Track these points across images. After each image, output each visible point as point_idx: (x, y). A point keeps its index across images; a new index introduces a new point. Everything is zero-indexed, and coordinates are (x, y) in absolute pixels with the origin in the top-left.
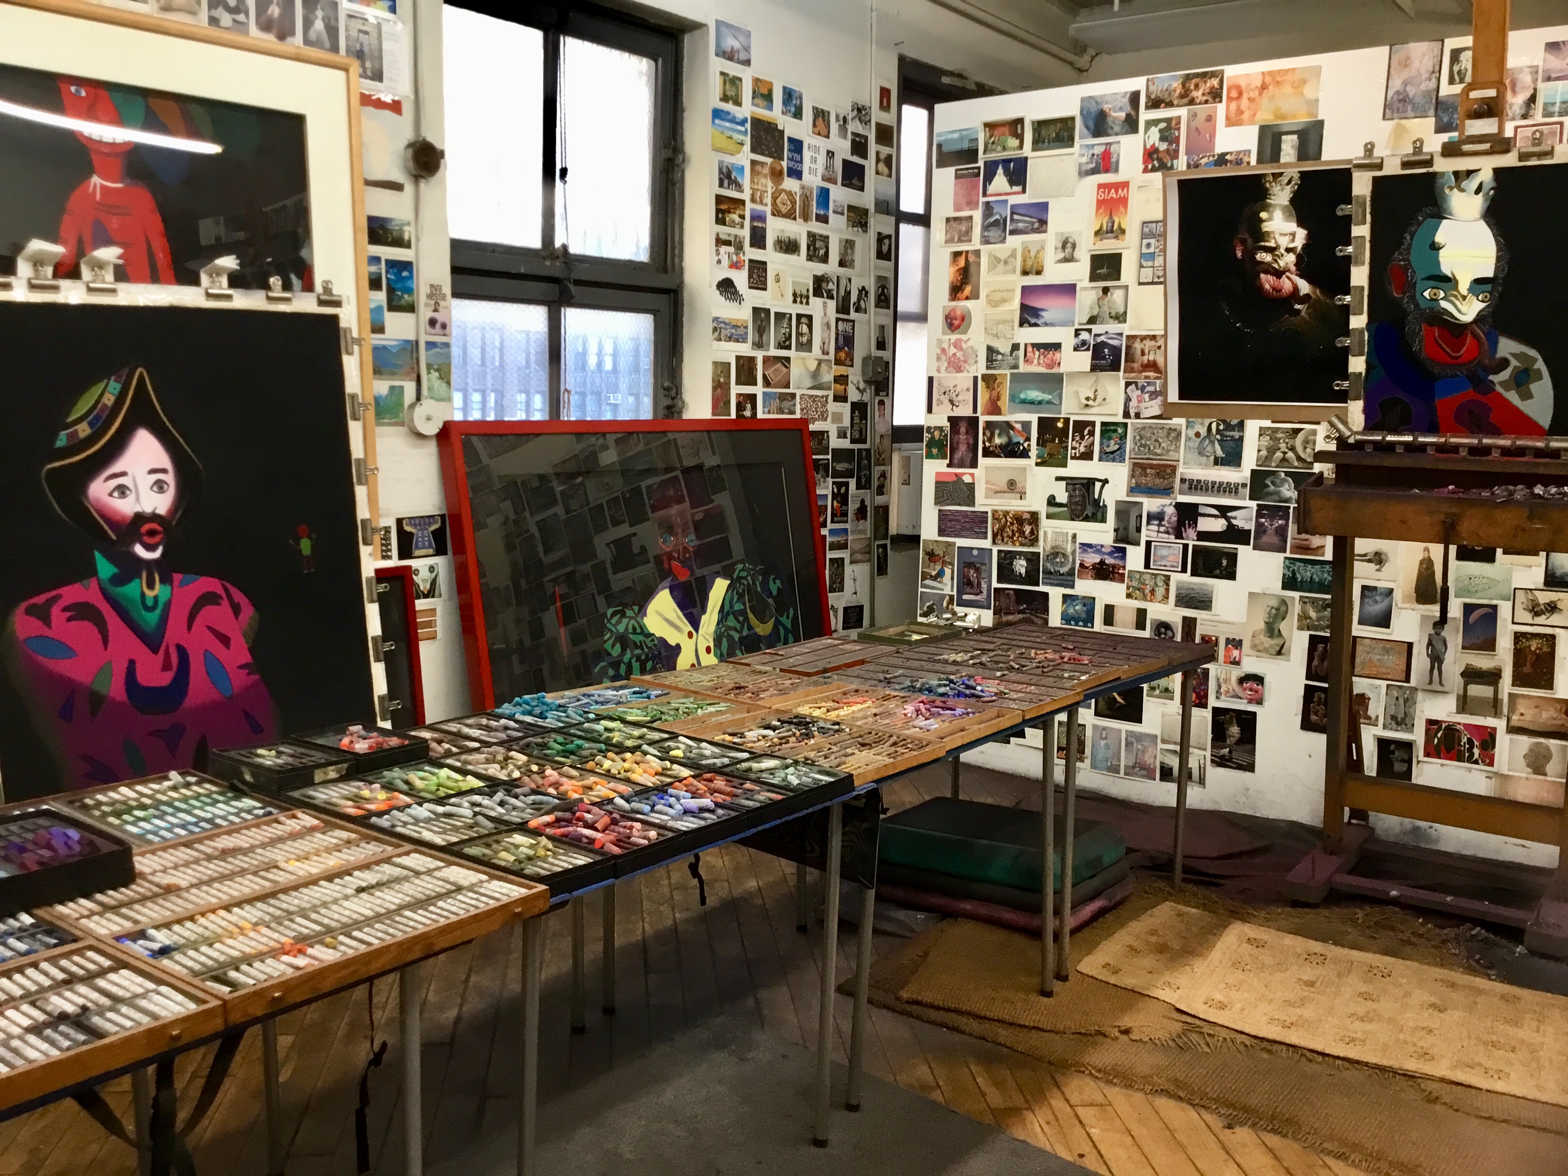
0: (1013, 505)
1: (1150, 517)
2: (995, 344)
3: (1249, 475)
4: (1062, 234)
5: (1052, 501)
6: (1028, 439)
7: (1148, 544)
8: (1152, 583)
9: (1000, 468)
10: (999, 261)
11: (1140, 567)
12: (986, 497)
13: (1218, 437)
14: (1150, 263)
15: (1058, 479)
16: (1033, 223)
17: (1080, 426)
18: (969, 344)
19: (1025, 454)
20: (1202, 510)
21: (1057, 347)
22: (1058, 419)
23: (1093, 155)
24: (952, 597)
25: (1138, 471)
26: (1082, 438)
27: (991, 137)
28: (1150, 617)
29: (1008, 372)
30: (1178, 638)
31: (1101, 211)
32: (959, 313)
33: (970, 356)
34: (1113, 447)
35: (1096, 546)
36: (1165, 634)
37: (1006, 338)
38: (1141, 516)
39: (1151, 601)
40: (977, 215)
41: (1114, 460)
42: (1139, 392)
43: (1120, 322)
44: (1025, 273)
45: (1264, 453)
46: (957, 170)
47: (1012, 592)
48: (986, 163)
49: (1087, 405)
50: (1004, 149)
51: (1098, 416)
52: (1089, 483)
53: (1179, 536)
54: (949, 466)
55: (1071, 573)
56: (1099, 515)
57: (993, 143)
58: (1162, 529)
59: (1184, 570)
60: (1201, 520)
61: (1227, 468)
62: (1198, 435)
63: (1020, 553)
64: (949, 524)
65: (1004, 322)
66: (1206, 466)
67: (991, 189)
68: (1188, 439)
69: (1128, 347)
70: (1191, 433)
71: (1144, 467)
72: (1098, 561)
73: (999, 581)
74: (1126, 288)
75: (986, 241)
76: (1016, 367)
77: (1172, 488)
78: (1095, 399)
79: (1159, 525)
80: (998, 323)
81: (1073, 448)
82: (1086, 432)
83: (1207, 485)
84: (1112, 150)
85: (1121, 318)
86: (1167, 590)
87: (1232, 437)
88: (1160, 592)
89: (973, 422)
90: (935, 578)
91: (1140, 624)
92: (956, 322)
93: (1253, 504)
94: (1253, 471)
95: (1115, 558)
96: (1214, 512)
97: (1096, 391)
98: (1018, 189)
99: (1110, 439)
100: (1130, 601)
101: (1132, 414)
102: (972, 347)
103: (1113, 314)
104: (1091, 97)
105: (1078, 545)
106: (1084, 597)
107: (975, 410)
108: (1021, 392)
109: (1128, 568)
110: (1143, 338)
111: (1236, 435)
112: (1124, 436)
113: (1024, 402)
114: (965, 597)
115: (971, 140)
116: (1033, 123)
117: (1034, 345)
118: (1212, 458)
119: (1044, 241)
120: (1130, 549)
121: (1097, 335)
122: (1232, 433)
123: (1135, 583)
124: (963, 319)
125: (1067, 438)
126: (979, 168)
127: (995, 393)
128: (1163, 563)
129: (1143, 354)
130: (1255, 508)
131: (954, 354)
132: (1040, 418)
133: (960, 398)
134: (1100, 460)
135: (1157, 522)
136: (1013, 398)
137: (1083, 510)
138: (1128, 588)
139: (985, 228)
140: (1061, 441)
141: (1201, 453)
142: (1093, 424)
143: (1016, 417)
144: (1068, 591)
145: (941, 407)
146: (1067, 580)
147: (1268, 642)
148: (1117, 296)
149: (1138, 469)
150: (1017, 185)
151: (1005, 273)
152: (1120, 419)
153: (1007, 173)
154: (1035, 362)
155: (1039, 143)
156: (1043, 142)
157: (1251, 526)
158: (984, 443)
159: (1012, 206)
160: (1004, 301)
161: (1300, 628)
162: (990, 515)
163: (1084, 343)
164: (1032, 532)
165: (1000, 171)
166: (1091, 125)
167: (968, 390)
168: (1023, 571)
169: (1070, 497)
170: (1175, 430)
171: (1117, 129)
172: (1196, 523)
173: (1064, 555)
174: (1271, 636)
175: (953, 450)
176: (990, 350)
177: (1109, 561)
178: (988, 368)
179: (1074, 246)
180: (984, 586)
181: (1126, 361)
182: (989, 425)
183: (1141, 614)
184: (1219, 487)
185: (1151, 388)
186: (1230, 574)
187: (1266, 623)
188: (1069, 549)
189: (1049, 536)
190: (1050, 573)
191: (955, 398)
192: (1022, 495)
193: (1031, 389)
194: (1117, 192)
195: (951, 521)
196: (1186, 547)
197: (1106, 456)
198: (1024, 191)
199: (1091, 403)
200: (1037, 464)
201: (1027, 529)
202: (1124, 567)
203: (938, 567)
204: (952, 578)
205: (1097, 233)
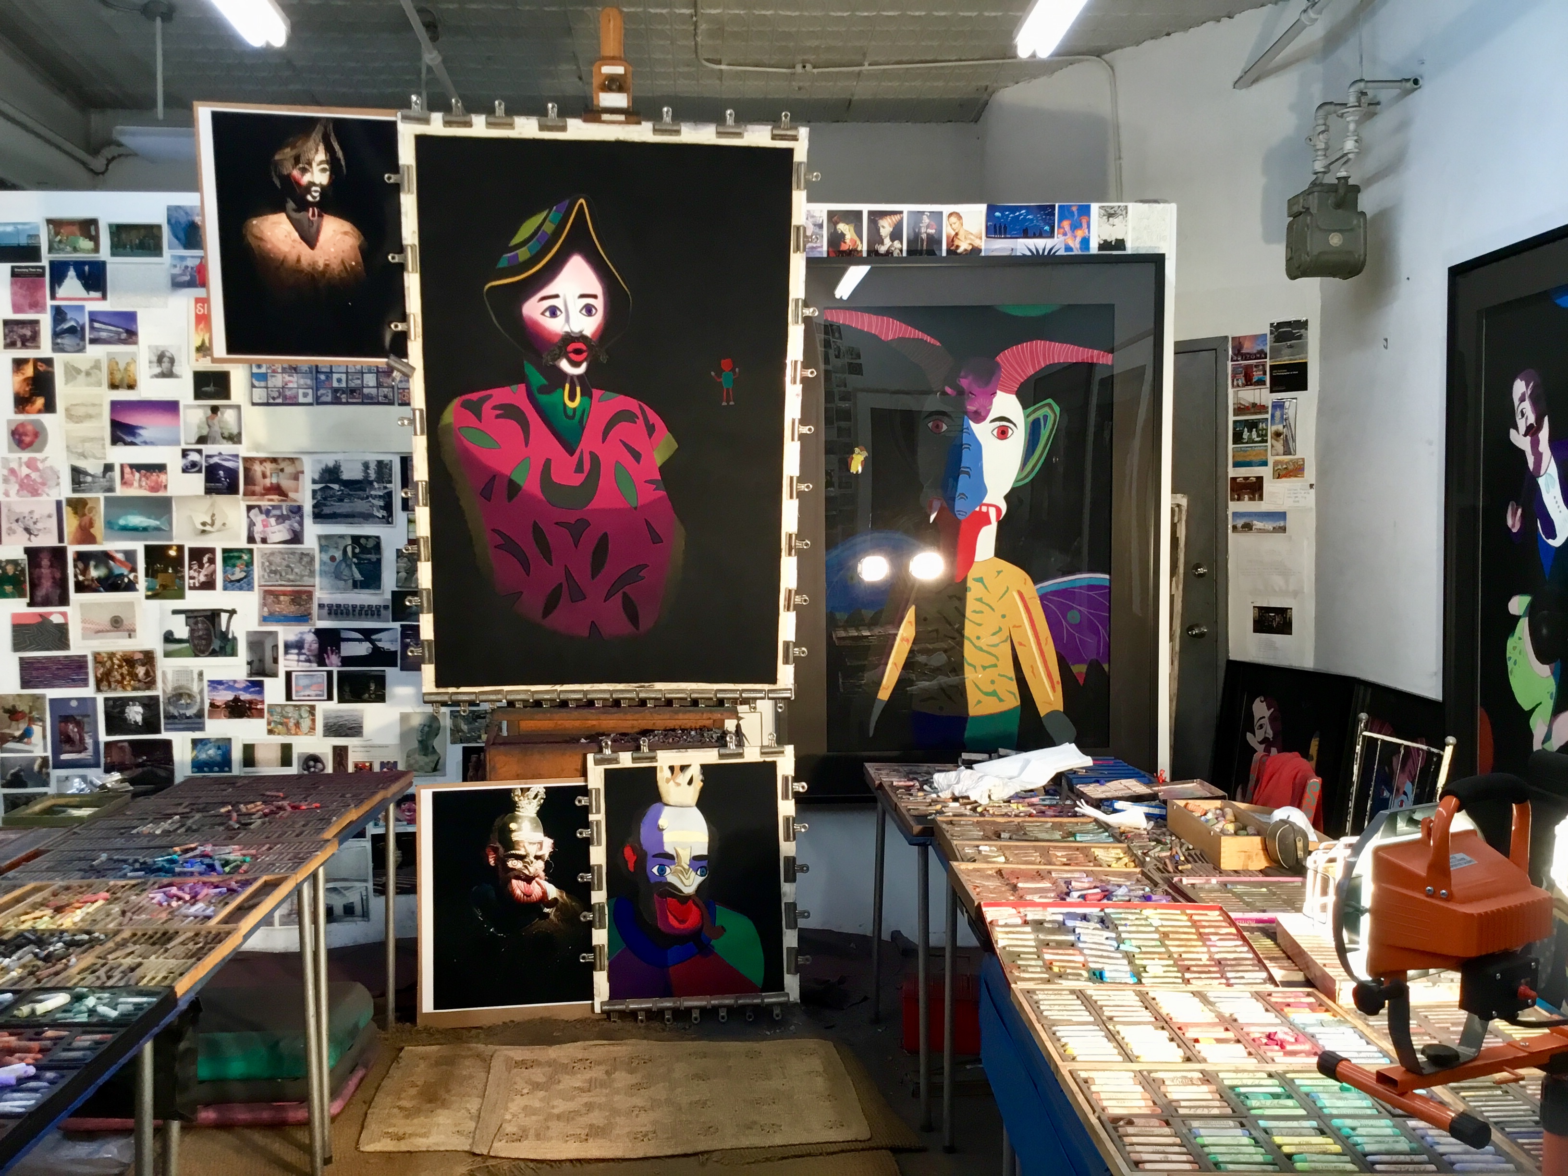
0: (120, 644)
1: (288, 647)
2: (81, 464)
3: (388, 596)
4: (157, 347)
5: (169, 638)
6: (134, 570)
7: (288, 675)
8: (296, 716)
9: (99, 605)
10: (78, 371)
11: (281, 699)
12: (85, 637)
13: (355, 560)
14: (263, 384)
15: (175, 612)
16: (119, 334)
17: (197, 554)
18: (48, 463)
19: (131, 587)
20: (344, 635)
21: (161, 468)
22: (169, 547)
23: (186, 267)
24: (45, 760)
25: (270, 599)
26: (201, 566)
27: (57, 234)
29: (101, 496)
30: (329, 770)
32: (29, 428)
33: (49, 478)
34: (239, 574)
35: (227, 682)
36: (315, 767)
37: (95, 458)
38: (276, 647)
39: (296, 734)
40: (46, 321)
41: (241, 589)
42: (264, 517)
43: (234, 443)
44: (114, 386)
45: (403, 574)
46: (13, 268)
47: (126, 744)
48: (52, 264)
49: (203, 532)
50: (75, 250)
51: (218, 543)
52: (213, 616)
53: (321, 663)
54: (30, 605)
55: (200, 715)
56: (228, 649)
57: (60, 241)
58: (303, 658)
59: (330, 698)
60: (344, 645)
61: (367, 591)
62: (333, 559)
63: (133, 699)
64: (34, 673)
65: (91, 440)
66: (345, 590)
67: (61, 292)
68: (322, 563)
69: (247, 470)
70: (326, 557)
71: (276, 595)
72: (231, 698)
73: (109, 732)
74: (238, 407)
75: (57, 348)
76: (111, 489)
77: (310, 614)
78: (212, 525)
79: (299, 654)
80: (84, 440)
81: (191, 578)
82: (205, 559)
83: (347, 609)
85: (235, 438)
86: (313, 721)
87: (369, 560)
88: (306, 723)
89: (58, 554)
90: (20, 739)
91: (286, 760)
92: (27, 439)
93: (397, 625)
94: (393, 593)
96: (358, 636)
97: (213, 515)
98: (98, 295)
99: (234, 566)
100: (272, 737)
101: (258, 539)
102: (51, 468)
103: (226, 435)
104: (179, 207)
105: (205, 683)
106: (218, 740)
107: (61, 539)
108: (119, 517)
110: (262, 461)
111: (373, 557)
112: (250, 564)
113: (125, 528)
114: (64, 757)
115: (30, 236)
116: (111, 226)
117: (132, 466)
118: (350, 582)
119: (134, 354)
120: (267, 681)
121: (208, 456)
122: (369, 556)
123: (276, 718)
124: (36, 435)
125: (183, 566)
126: (43, 268)
127: (86, 519)
128: (307, 693)
129: (264, 476)
130: (399, 629)
131: (28, 476)
132: (148, 548)
133: (39, 526)
134: (225, 588)
135: (296, 651)
136: (110, 525)
137: (209, 644)
138: (269, 723)
139: (56, 335)
140: (176, 571)
141: (337, 575)
142: (212, 551)
143: (116, 546)
144: (198, 735)
145: (13, 537)
146: (195, 722)
147: (422, 760)
148: (229, 416)
149: (269, 595)
150: (96, 289)
151: (88, 385)
152: (243, 544)
153: (81, 276)
154: (136, 484)
155: (118, 248)
156: (125, 247)
157: (396, 647)
158: (76, 576)
159: (91, 314)
160: (89, 417)
161: (453, 742)
162: (90, 659)
163: (194, 465)
164: (147, 674)
165: (72, 273)
166: (182, 235)
167: (50, 516)
168: (139, 719)
169: (192, 631)
170: (308, 555)
172: (339, 648)
173: (190, 696)
174: (426, 755)
175: (34, 586)
176: (77, 473)
177: (245, 696)
178: (74, 491)
179: (172, 361)
180: (89, 741)
181: (246, 483)
182: (81, 557)
183: (286, 749)
184: (361, 611)
185: (277, 512)
186: (380, 698)
187: (420, 742)
188: (195, 688)
189: (170, 677)
190: (174, 717)
191: (32, 526)
192: (131, 633)
193: (133, 514)
195: (38, 669)
196: (330, 674)
197: (231, 584)
198: (104, 297)
199: (208, 528)
200: (148, 597)
201: (141, 671)
203: (23, 726)
204: (44, 737)
205: (196, 351)
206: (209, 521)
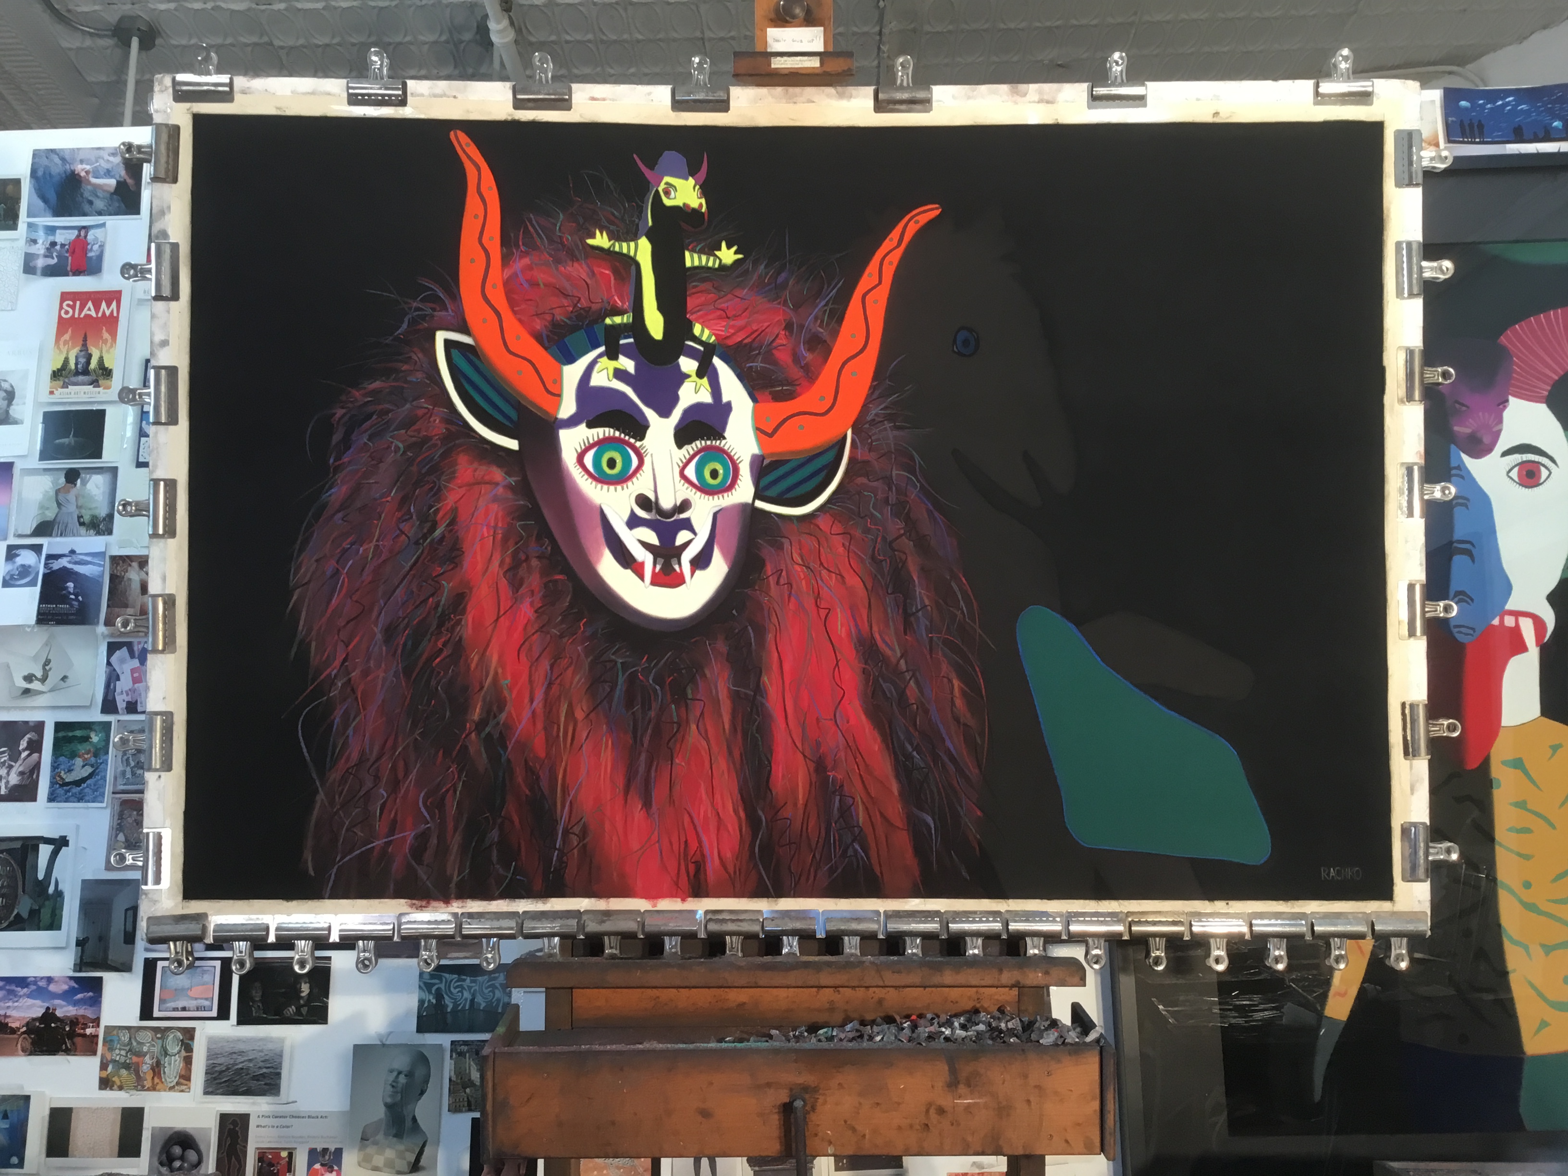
7: (150, 966)
11: (131, 1016)
17: (10, 733)
23: (53, 244)
25: (133, 817)
26: (14, 756)
28: (150, 1123)
31: (67, 336)
34: (80, 770)
35: (35, 981)
36: (182, 1158)
38: (135, 909)
39: (153, 1088)
43: (99, 533)
49: (27, 691)
51: (49, 711)
56: (45, 914)
59: (223, 1014)
72: (38, 1012)
74: (114, 471)
78: (43, 680)
82: (23, 744)
84: (90, 237)
85: (101, 525)
88: (173, 1067)
91: (128, 1144)
95: (75, 1003)
97: (47, 662)
100: (106, 1094)
101: (121, 705)
103: (87, 518)
104: (53, 151)
106: (5, 1099)
109: (104, 1023)
112: (101, 751)
120: (109, 979)
121: (50, 557)
123: (119, 1055)
128: (180, 1004)
138: (103, 1066)
147: (393, 1145)
148: (95, 486)
149: (131, 812)
152: (96, 716)
161: (455, 1109)
163: (25, 571)
166: (51, 194)
171: (99, 204)
174: (399, 1133)
177: (65, 1010)
183: (132, 1121)
187: (389, 1107)
194: (97, 309)
196: (226, 963)
199: (35, 685)
202: (97, 1021)
205: (56, 375)
206: (39, 674)
